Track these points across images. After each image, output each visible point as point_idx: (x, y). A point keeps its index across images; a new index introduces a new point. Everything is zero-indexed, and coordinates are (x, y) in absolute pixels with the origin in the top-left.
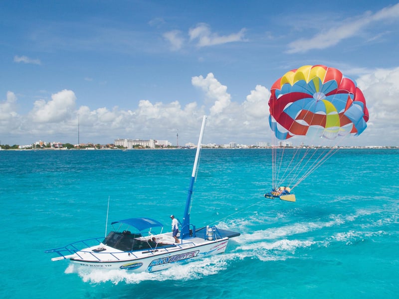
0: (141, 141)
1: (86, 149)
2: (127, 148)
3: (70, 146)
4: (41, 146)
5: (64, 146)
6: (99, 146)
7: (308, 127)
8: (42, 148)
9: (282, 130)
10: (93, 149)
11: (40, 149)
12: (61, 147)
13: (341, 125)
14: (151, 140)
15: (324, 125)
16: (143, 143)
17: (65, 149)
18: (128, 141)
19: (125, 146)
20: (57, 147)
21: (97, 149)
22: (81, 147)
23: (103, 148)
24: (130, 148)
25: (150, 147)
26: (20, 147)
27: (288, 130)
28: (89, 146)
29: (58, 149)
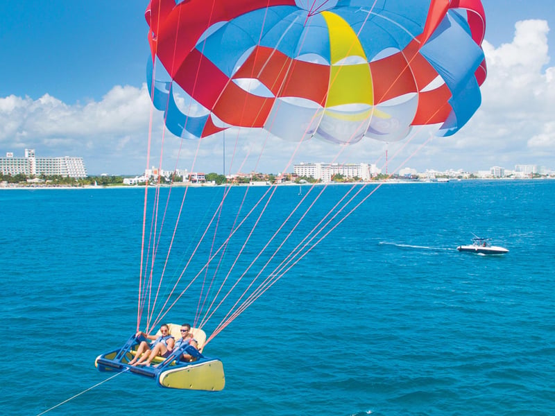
0: (344, 166)
1: (251, 184)
2: (320, 180)
3: (220, 179)
4: (166, 179)
5: (208, 178)
6: (272, 179)
7: (271, 101)
8: (168, 182)
9: (192, 108)
10: (263, 184)
11: (166, 186)
12: (203, 181)
13: (378, 99)
14: (362, 164)
15: (320, 97)
16: (346, 170)
17: (212, 184)
18: (323, 167)
19: (316, 177)
20: (195, 181)
21: (270, 184)
22: (241, 180)
23: (280, 183)
24: (327, 182)
25: (361, 180)
26: (126, 181)
27: (210, 109)
28: (255, 179)
29: (198, 185)
